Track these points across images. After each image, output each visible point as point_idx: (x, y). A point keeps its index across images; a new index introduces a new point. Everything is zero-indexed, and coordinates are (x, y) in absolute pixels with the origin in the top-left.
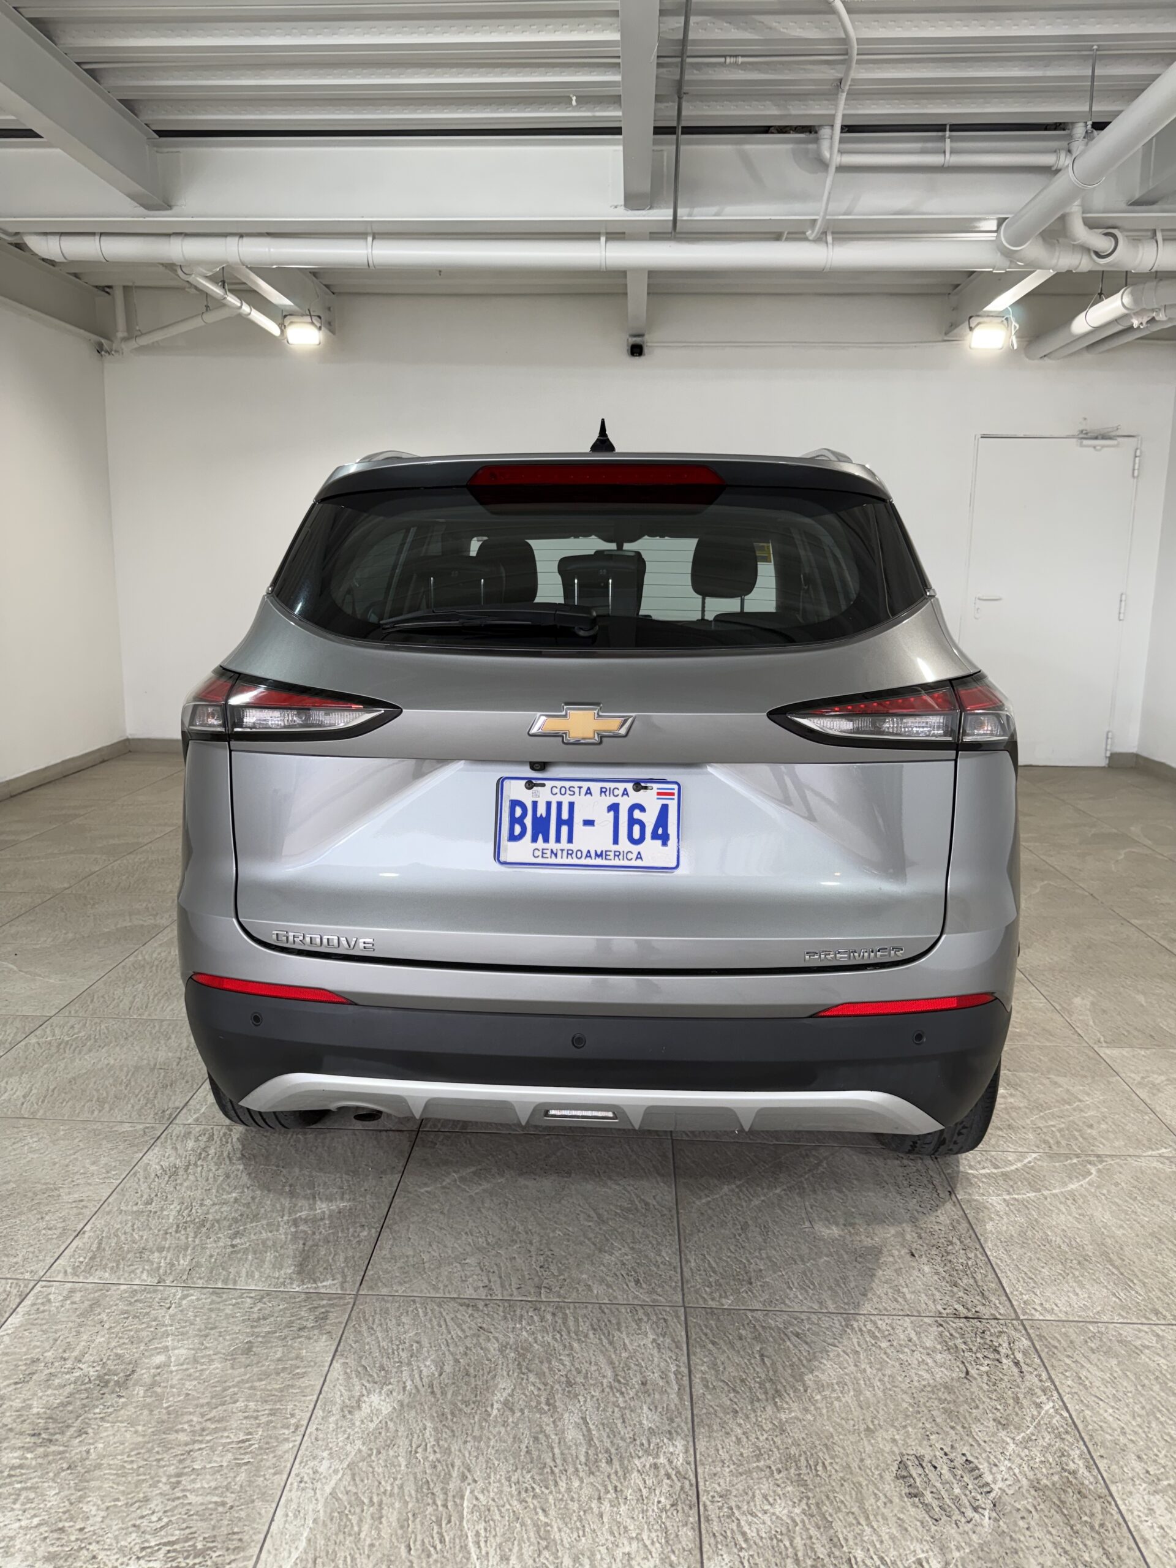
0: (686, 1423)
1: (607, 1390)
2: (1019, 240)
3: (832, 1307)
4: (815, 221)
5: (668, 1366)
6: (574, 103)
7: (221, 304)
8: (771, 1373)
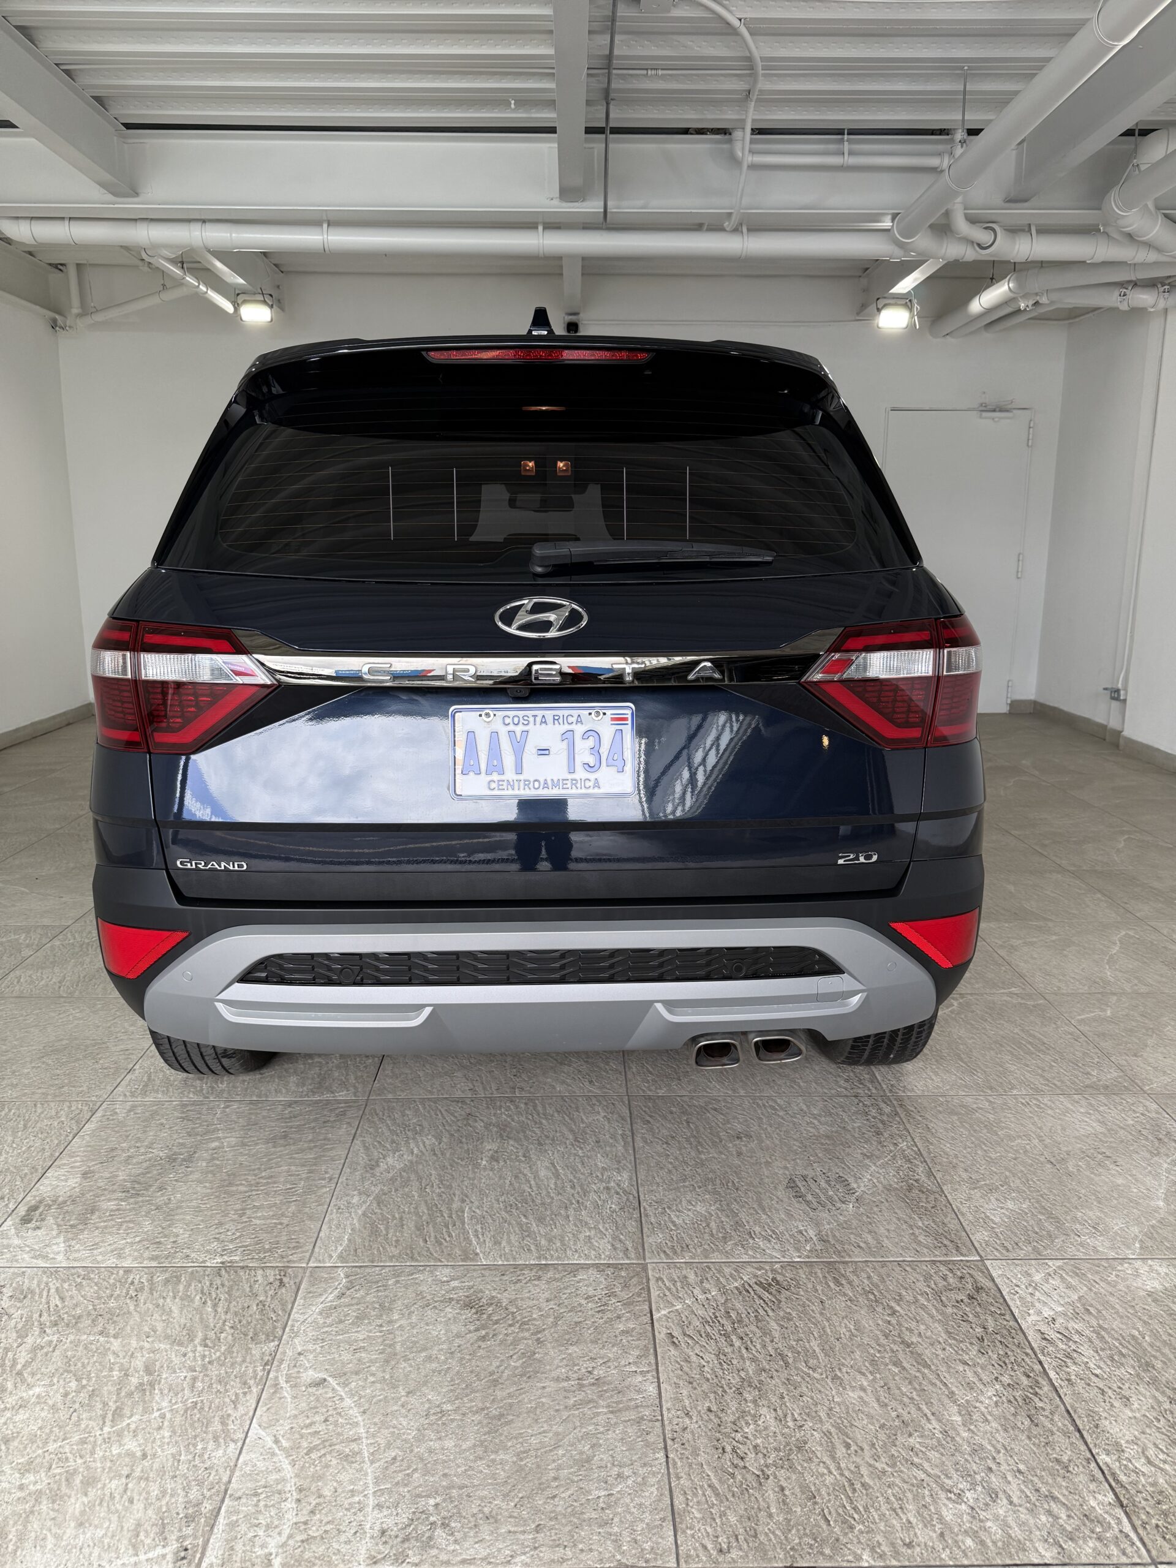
0: (630, 1163)
2: (909, 232)
4: (730, 214)
6: (513, 106)
7: (180, 283)
8: (695, 1133)
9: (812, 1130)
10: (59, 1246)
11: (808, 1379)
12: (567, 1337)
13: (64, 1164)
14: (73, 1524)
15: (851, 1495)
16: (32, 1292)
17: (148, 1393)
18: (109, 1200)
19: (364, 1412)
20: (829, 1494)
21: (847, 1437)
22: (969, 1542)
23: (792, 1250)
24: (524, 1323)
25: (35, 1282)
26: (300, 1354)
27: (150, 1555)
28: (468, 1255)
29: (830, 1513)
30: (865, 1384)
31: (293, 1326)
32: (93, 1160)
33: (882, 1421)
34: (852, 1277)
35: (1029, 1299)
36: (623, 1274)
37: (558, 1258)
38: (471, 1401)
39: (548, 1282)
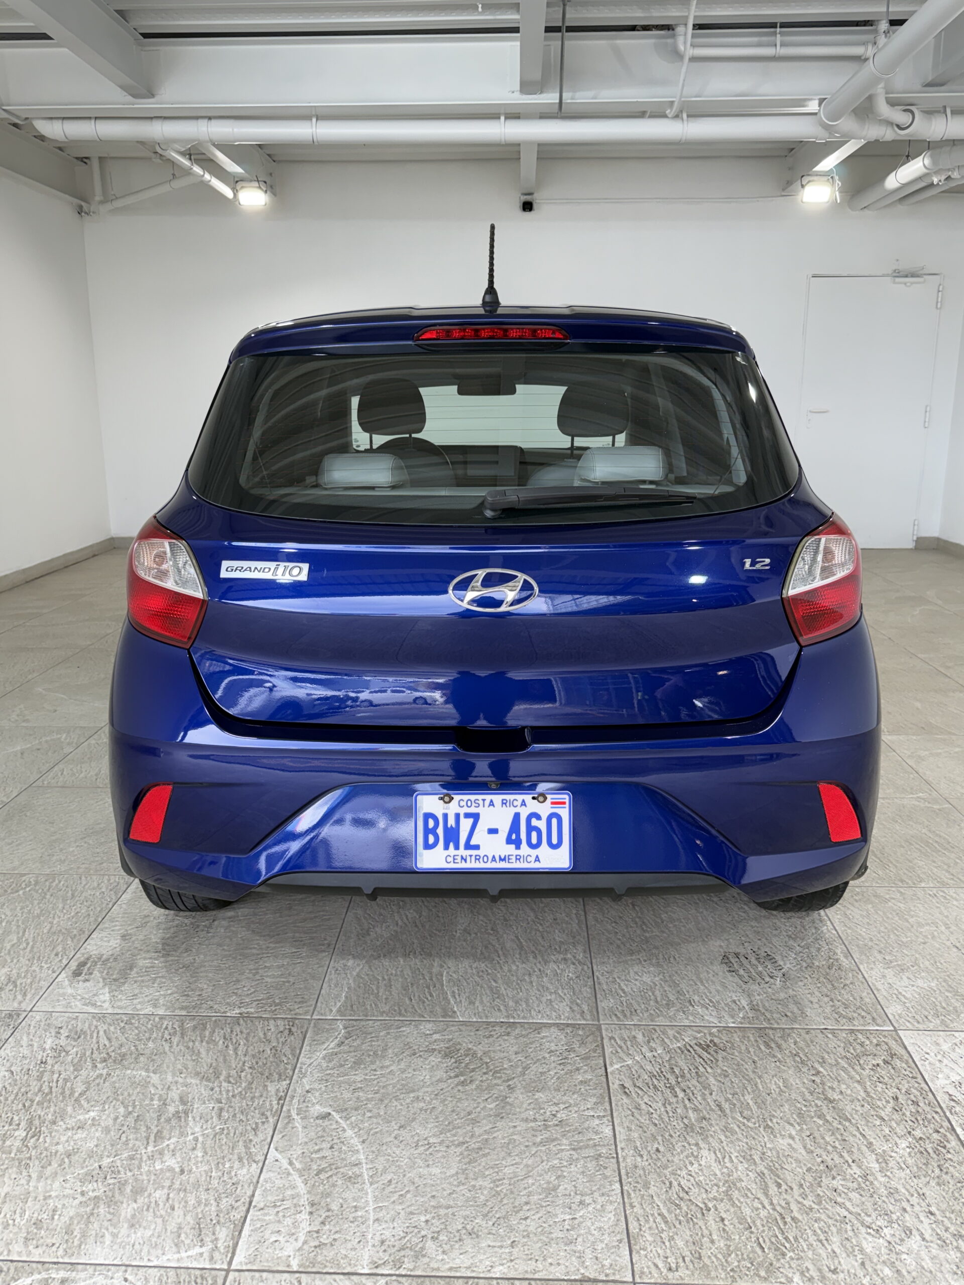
0: (584, 939)
1: (531, 923)
2: (835, 116)
4: (672, 102)
6: (480, 9)
7: (188, 172)
8: (639, 914)
9: (743, 914)
10: (105, 996)
11: (743, 1128)
12: (534, 1085)
13: (106, 928)
14: (126, 1225)
15: (782, 1227)
16: (85, 1033)
17: (183, 1120)
18: (145, 959)
19: (363, 1142)
20: (763, 1226)
21: (779, 1177)
22: (887, 1271)
23: (727, 1017)
24: (496, 1072)
25: (87, 1025)
26: (308, 1092)
27: (190, 1253)
28: (447, 1012)
29: (764, 1241)
30: (794, 1133)
31: (301, 1068)
32: (130, 925)
33: (809, 1165)
34: (780, 1042)
35: (937, 1063)
36: (580, 1032)
37: (524, 1018)
38: (454, 1135)
39: (516, 1038)
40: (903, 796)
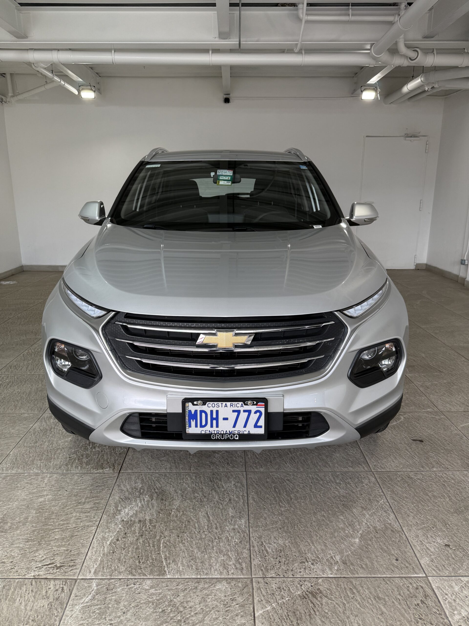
0: (246, 513)
1: (216, 503)
2: (378, 53)
3: (302, 470)
4: (297, 44)
5: (240, 493)
7: (53, 81)
8: (278, 494)
28: (161, 572)
31: (65, 619)
34: (359, 588)
35: (453, 602)
36: (240, 585)
39: (201, 590)
40: (419, 411)
